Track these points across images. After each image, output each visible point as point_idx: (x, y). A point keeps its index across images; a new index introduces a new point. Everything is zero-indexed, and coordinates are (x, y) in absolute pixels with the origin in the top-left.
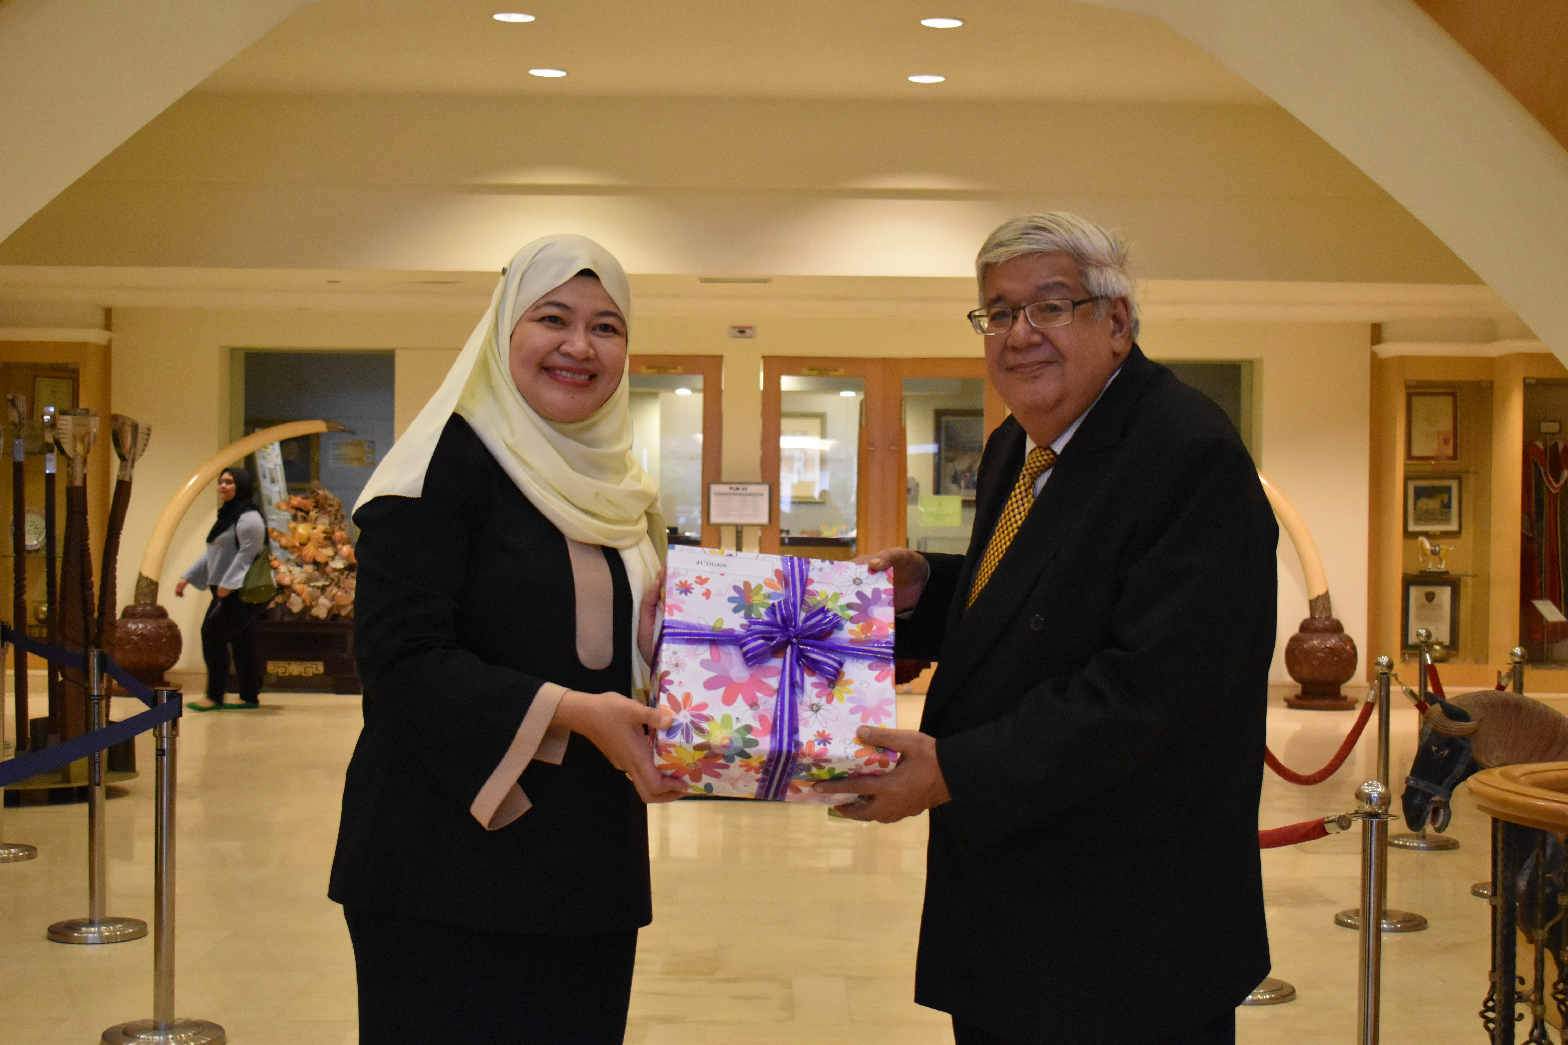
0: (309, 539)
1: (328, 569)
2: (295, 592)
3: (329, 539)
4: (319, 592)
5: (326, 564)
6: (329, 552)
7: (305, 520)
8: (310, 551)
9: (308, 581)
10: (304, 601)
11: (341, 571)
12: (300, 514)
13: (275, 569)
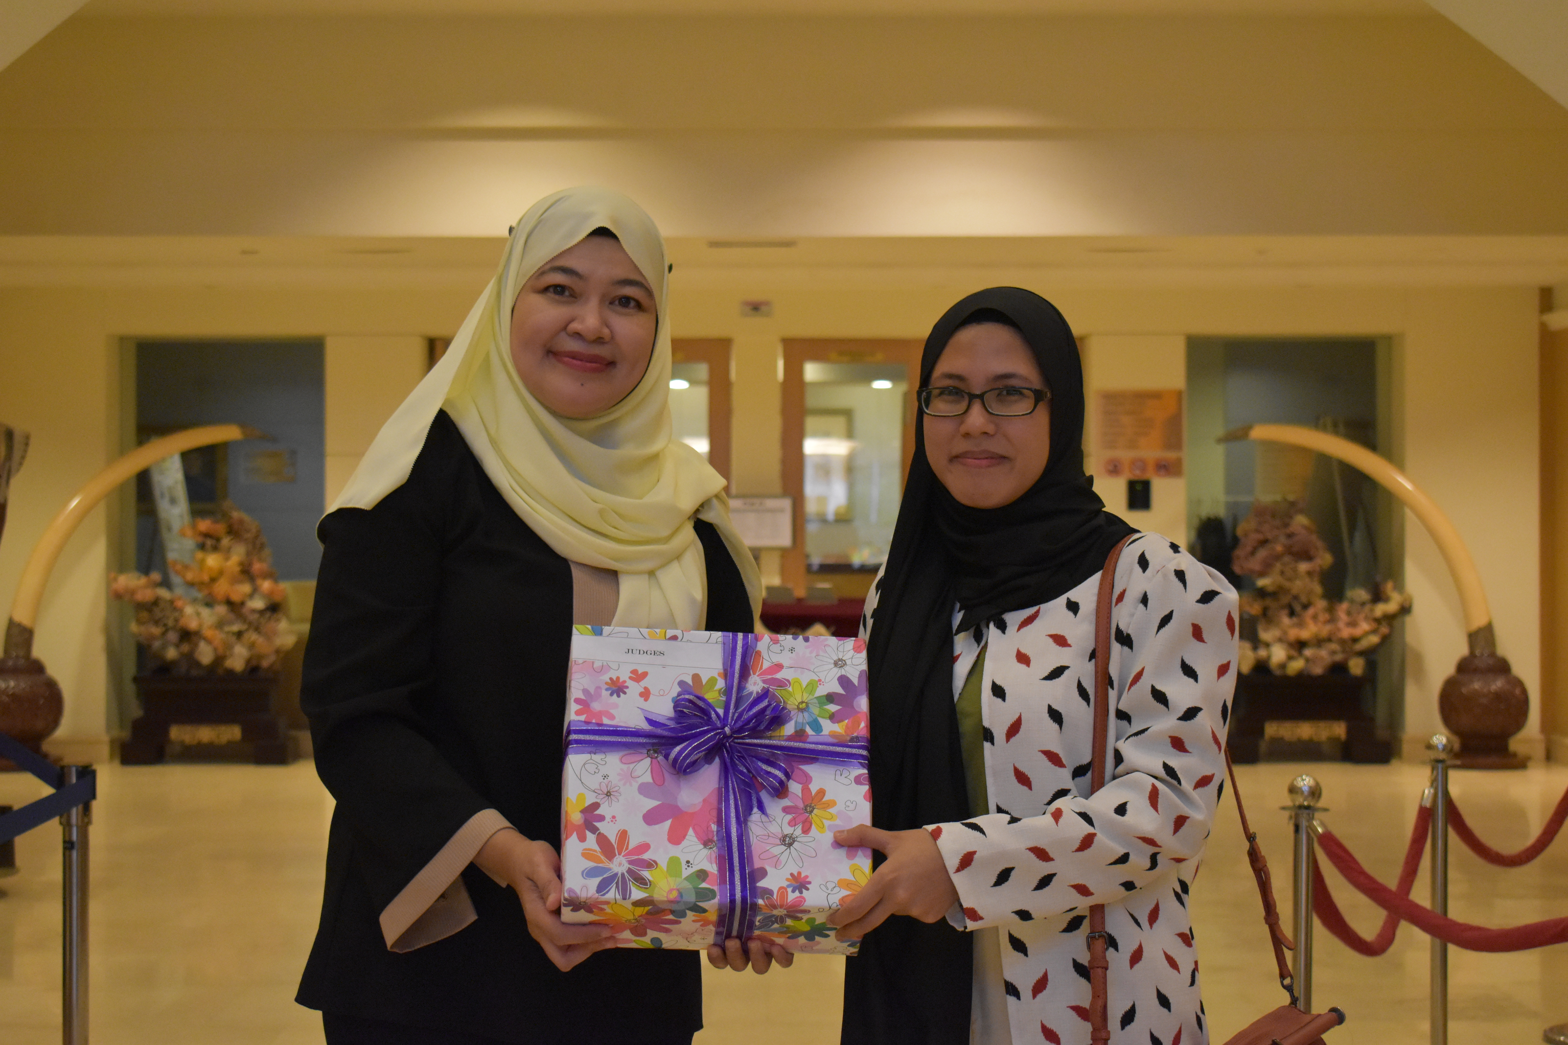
0: (221, 573)
1: (245, 610)
2: (206, 639)
3: (246, 573)
4: (233, 639)
5: (243, 604)
6: (246, 588)
7: (215, 549)
8: (222, 588)
9: (220, 625)
10: (215, 649)
11: (262, 612)
12: (209, 542)
13: (181, 611)
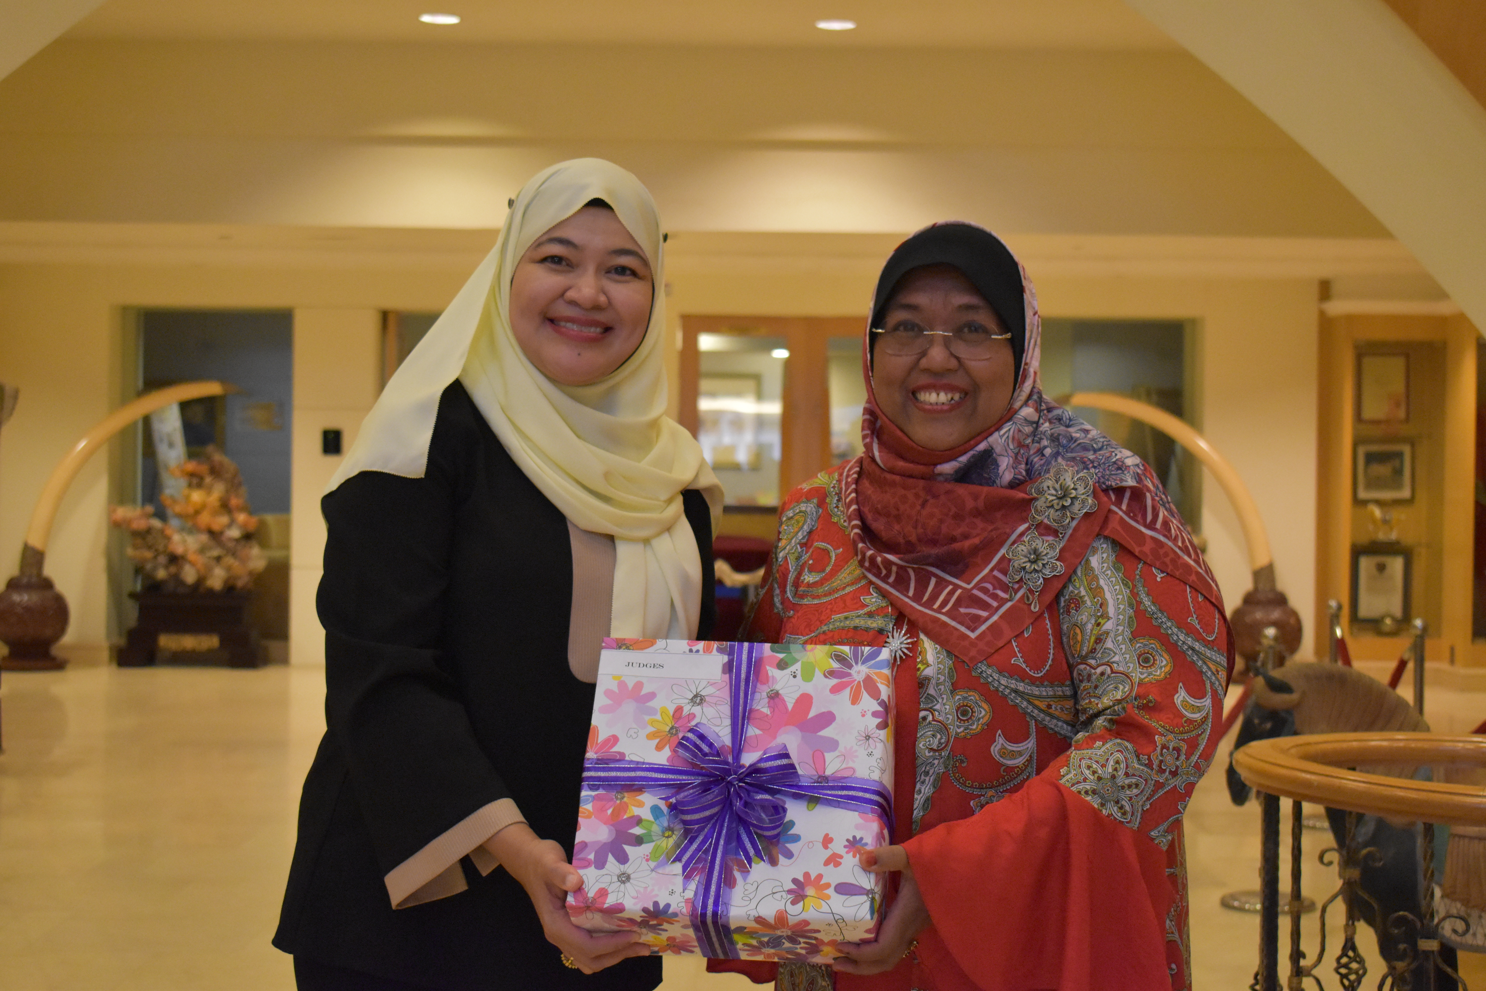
0: (204, 506)
1: (224, 538)
2: (190, 562)
3: (225, 507)
4: (213, 563)
5: (221, 533)
6: (224, 520)
7: (200, 485)
8: (205, 519)
9: (202, 550)
10: (198, 571)
11: (237, 540)
12: (195, 481)
13: (168, 538)
